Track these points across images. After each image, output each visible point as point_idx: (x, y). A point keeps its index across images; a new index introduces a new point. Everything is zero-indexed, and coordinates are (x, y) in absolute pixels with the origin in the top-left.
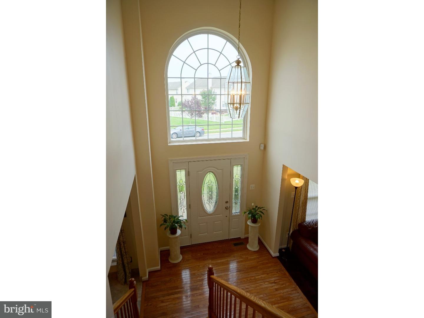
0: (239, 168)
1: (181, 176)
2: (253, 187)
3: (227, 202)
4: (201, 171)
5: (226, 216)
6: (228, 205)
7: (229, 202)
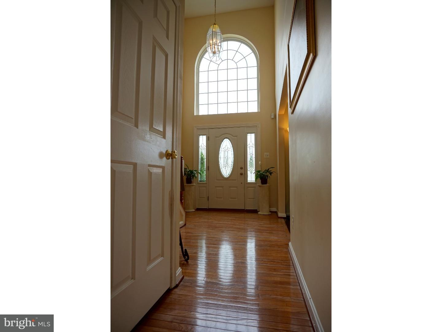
0: (253, 136)
1: (203, 141)
2: (268, 155)
3: (241, 168)
4: (219, 137)
5: (242, 183)
6: (242, 171)
7: (244, 168)
